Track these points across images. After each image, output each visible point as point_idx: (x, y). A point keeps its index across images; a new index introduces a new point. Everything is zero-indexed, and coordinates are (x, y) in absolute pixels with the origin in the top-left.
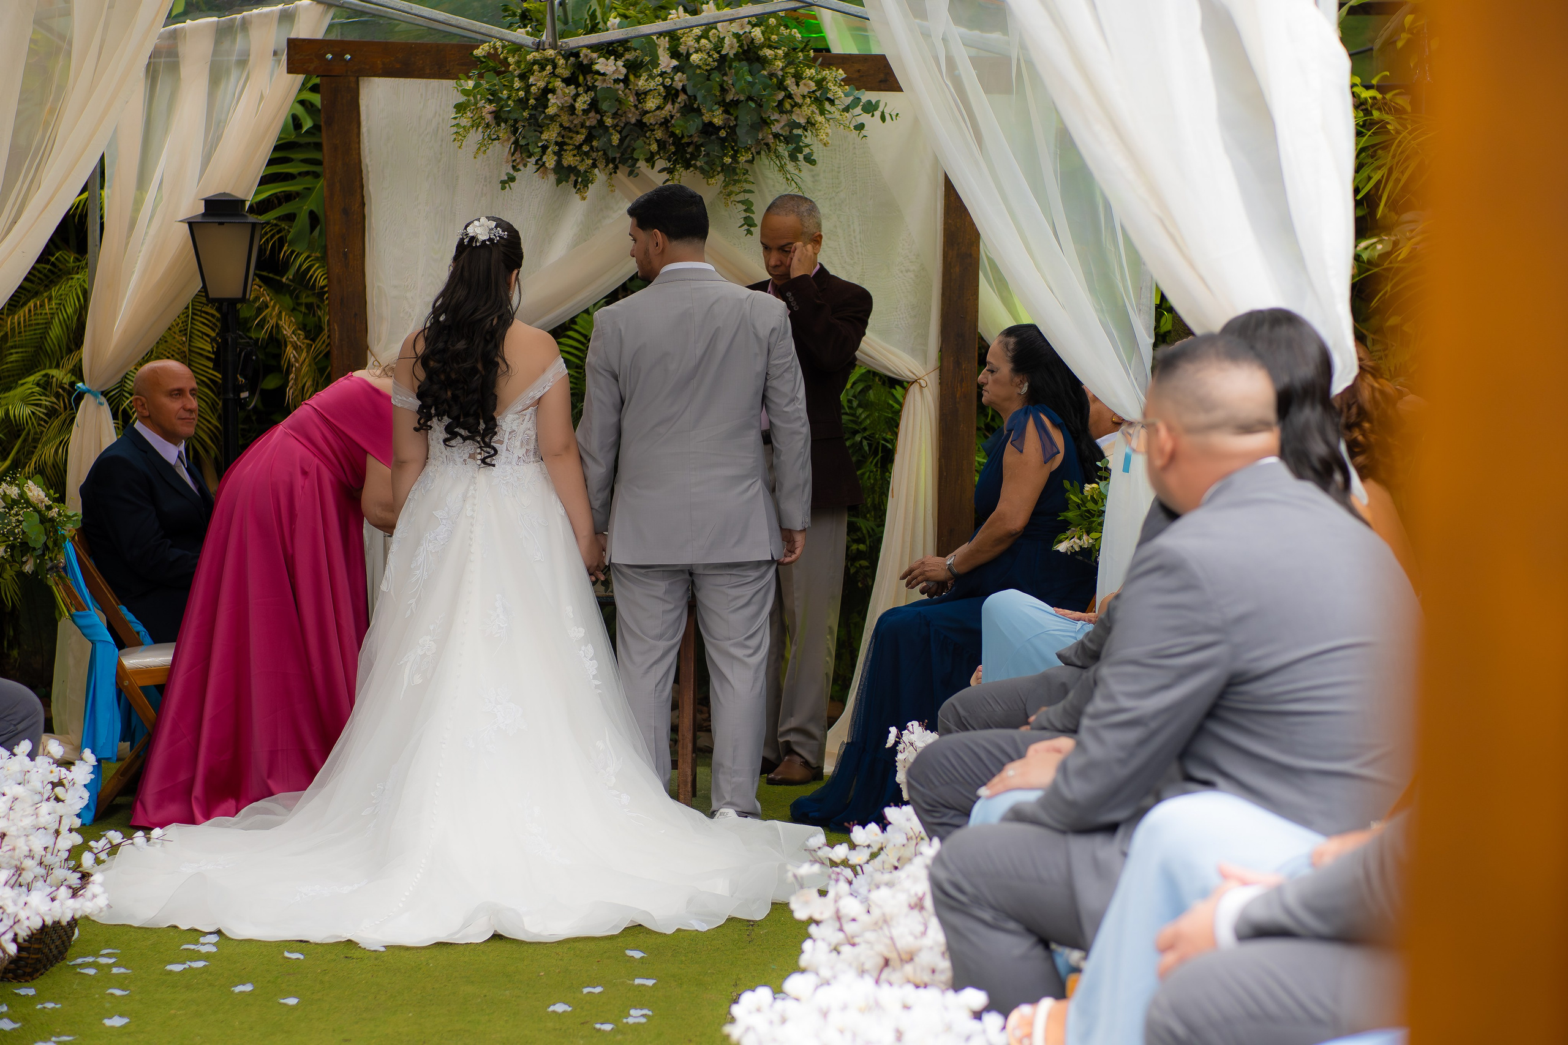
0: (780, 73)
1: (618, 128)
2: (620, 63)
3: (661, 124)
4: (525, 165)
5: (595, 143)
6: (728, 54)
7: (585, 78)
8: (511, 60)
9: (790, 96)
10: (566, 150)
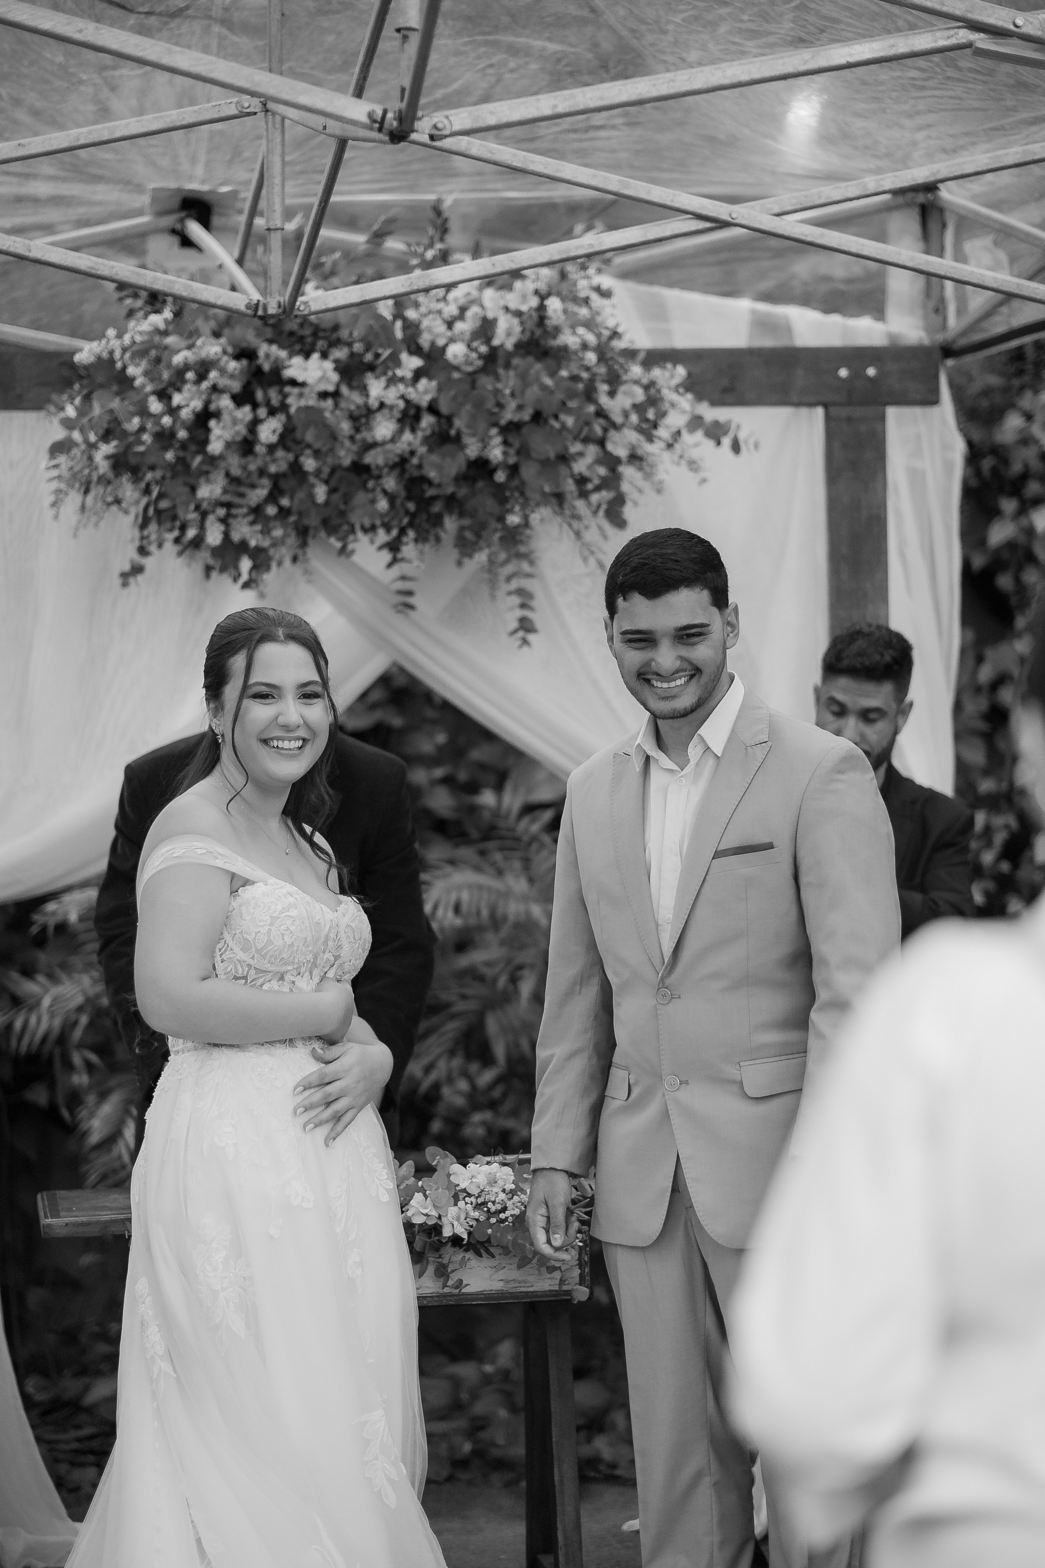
0: (585, 375)
1: (325, 475)
2: (329, 365)
3: (393, 467)
4: (160, 546)
5: (285, 502)
6: (502, 346)
7: (266, 394)
8: (131, 371)
9: (601, 413)
10: (235, 517)
